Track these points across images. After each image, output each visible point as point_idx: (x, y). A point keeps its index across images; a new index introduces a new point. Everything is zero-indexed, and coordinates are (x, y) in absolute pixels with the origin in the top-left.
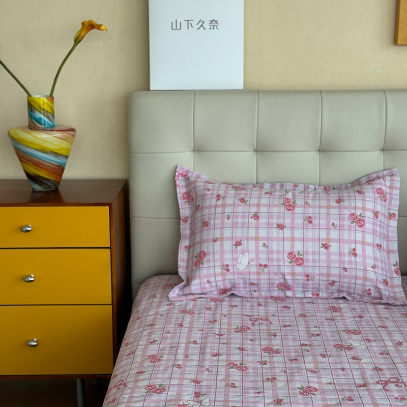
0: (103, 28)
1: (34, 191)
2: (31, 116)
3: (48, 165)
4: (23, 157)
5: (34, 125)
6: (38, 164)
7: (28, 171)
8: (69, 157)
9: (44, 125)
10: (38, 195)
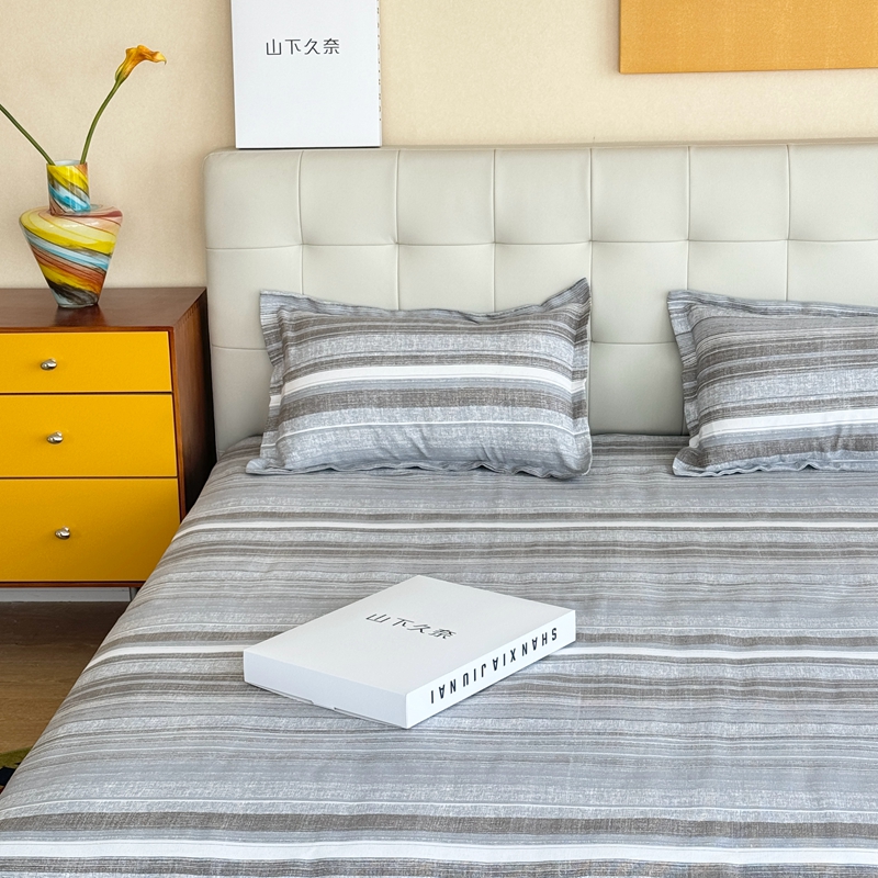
0: (158, 57)
1: (60, 308)
2: (52, 194)
3: (81, 268)
4: (43, 258)
5: (57, 209)
6: (64, 267)
7: (50, 278)
8: (113, 256)
9: (73, 207)
10: (67, 314)
